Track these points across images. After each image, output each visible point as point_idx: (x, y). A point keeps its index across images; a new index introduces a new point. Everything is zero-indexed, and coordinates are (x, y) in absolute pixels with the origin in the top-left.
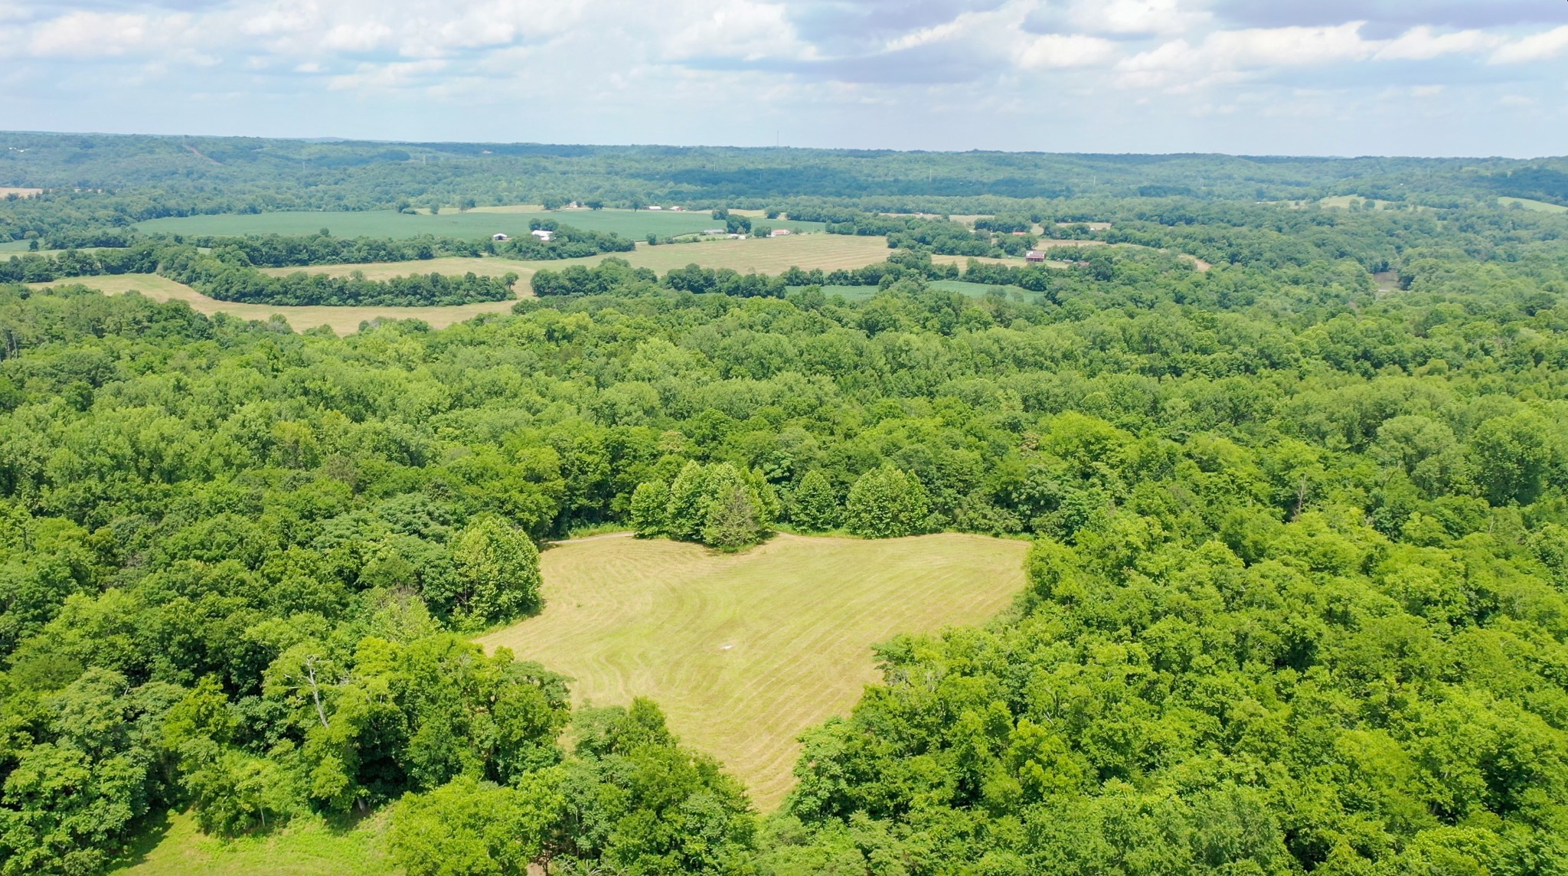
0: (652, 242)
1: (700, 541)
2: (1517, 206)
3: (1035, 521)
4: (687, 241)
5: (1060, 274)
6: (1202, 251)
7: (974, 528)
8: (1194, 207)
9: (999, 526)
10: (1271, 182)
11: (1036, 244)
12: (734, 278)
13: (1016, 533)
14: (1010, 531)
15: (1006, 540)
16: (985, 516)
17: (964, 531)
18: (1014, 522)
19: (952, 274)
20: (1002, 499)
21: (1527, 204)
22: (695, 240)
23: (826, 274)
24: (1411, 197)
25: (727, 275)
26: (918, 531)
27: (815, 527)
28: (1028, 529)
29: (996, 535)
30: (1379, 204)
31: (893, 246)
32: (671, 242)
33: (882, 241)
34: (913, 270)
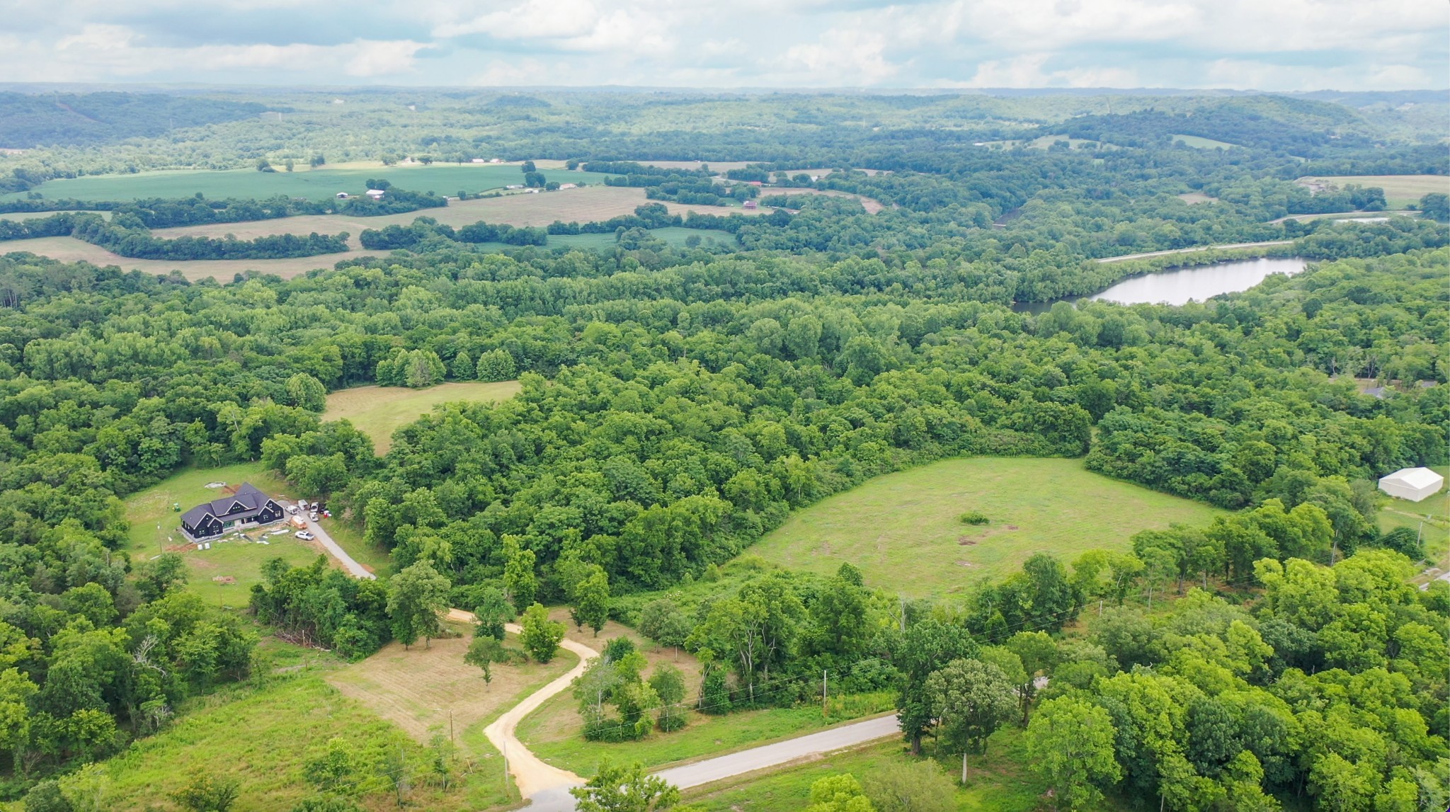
0: (463, 197)
1: (408, 386)
4: (491, 196)
5: (753, 221)
10: (1016, 120)
11: (759, 192)
12: (510, 231)
19: (677, 222)
21: (1193, 141)
22: (498, 195)
23: (581, 224)
25: (505, 228)
27: (461, 380)
31: (650, 196)
32: (477, 197)
33: (642, 190)
34: (648, 221)
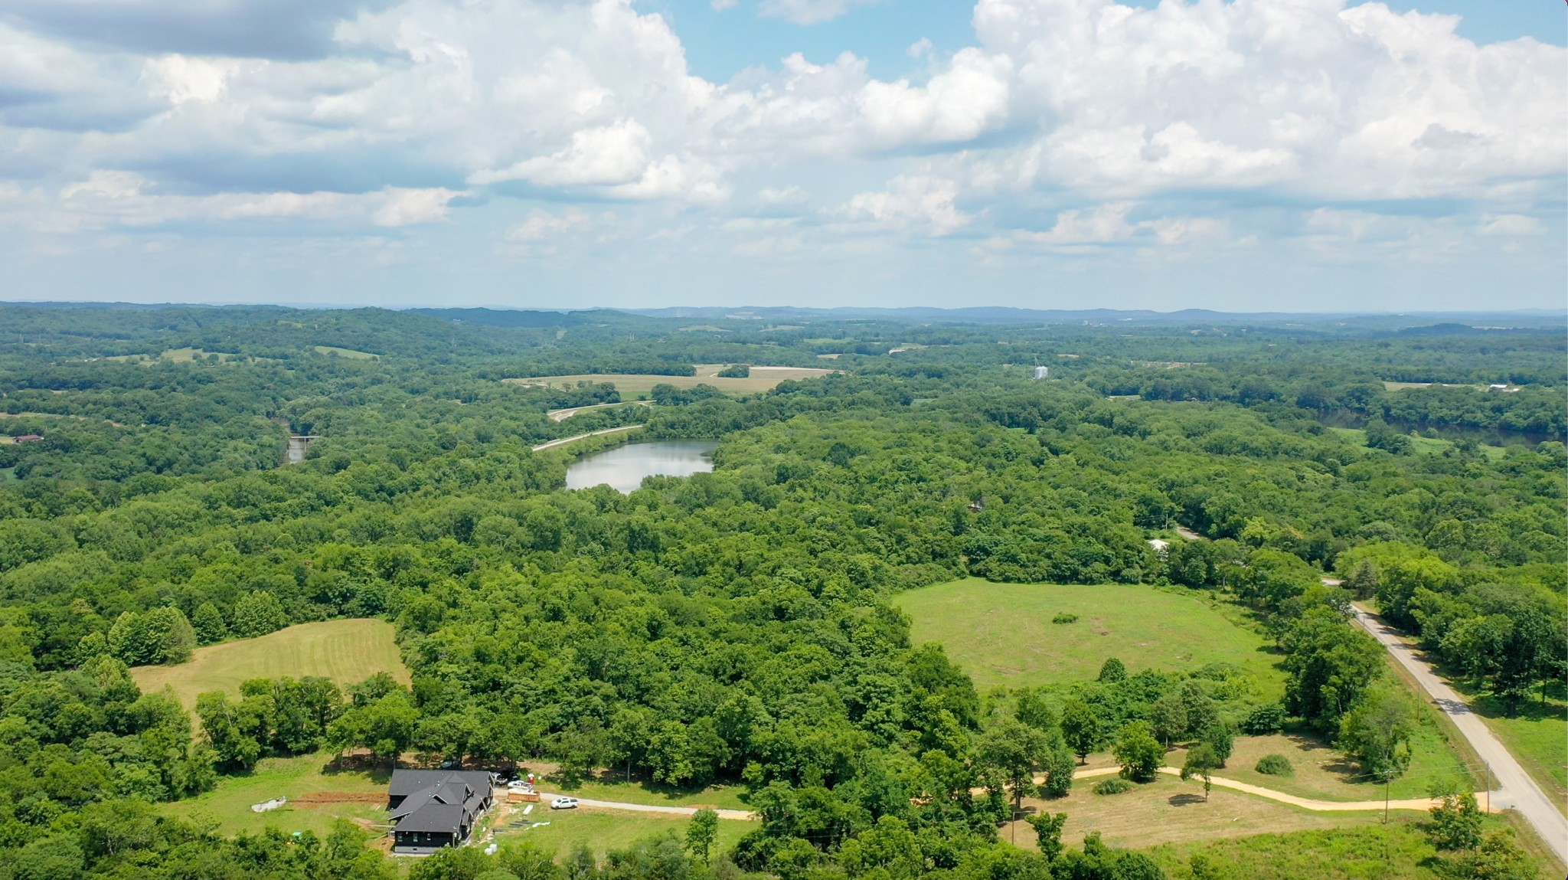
1: (150, 663)
2: (334, 355)
3: (345, 607)
6: (119, 416)
7: (308, 619)
8: (62, 372)
9: (324, 614)
13: (335, 616)
14: (330, 616)
15: (330, 622)
16: (313, 611)
17: (301, 623)
18: (334, 610)
20: (322, 598)
21: (341, 352)
24: (245, 349)
26: (279, 628)
27: (213, 640)
28: (341, 612)
29: (323, 620)
30: (222, 357)
